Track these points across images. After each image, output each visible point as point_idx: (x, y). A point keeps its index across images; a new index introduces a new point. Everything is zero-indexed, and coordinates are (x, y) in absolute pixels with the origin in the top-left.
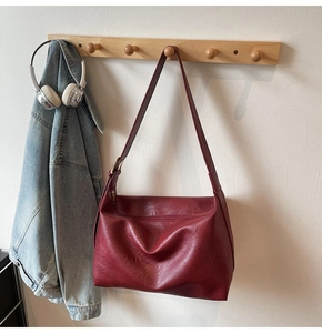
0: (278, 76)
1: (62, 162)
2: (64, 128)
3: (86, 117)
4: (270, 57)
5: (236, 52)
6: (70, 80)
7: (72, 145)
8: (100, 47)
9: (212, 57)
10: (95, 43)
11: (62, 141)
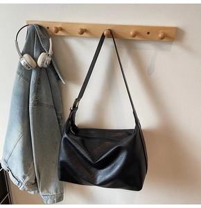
0: (174, 48)
1: (38, 103)
2: (38, 81)
3: (52, 74)
4: (170, 36)
5: (148, 33)
6: (42, 51)
7: (44, 93)
8: (61, 29)
9: (134, 36)
10: (58, 26)
11: (37, 90)
